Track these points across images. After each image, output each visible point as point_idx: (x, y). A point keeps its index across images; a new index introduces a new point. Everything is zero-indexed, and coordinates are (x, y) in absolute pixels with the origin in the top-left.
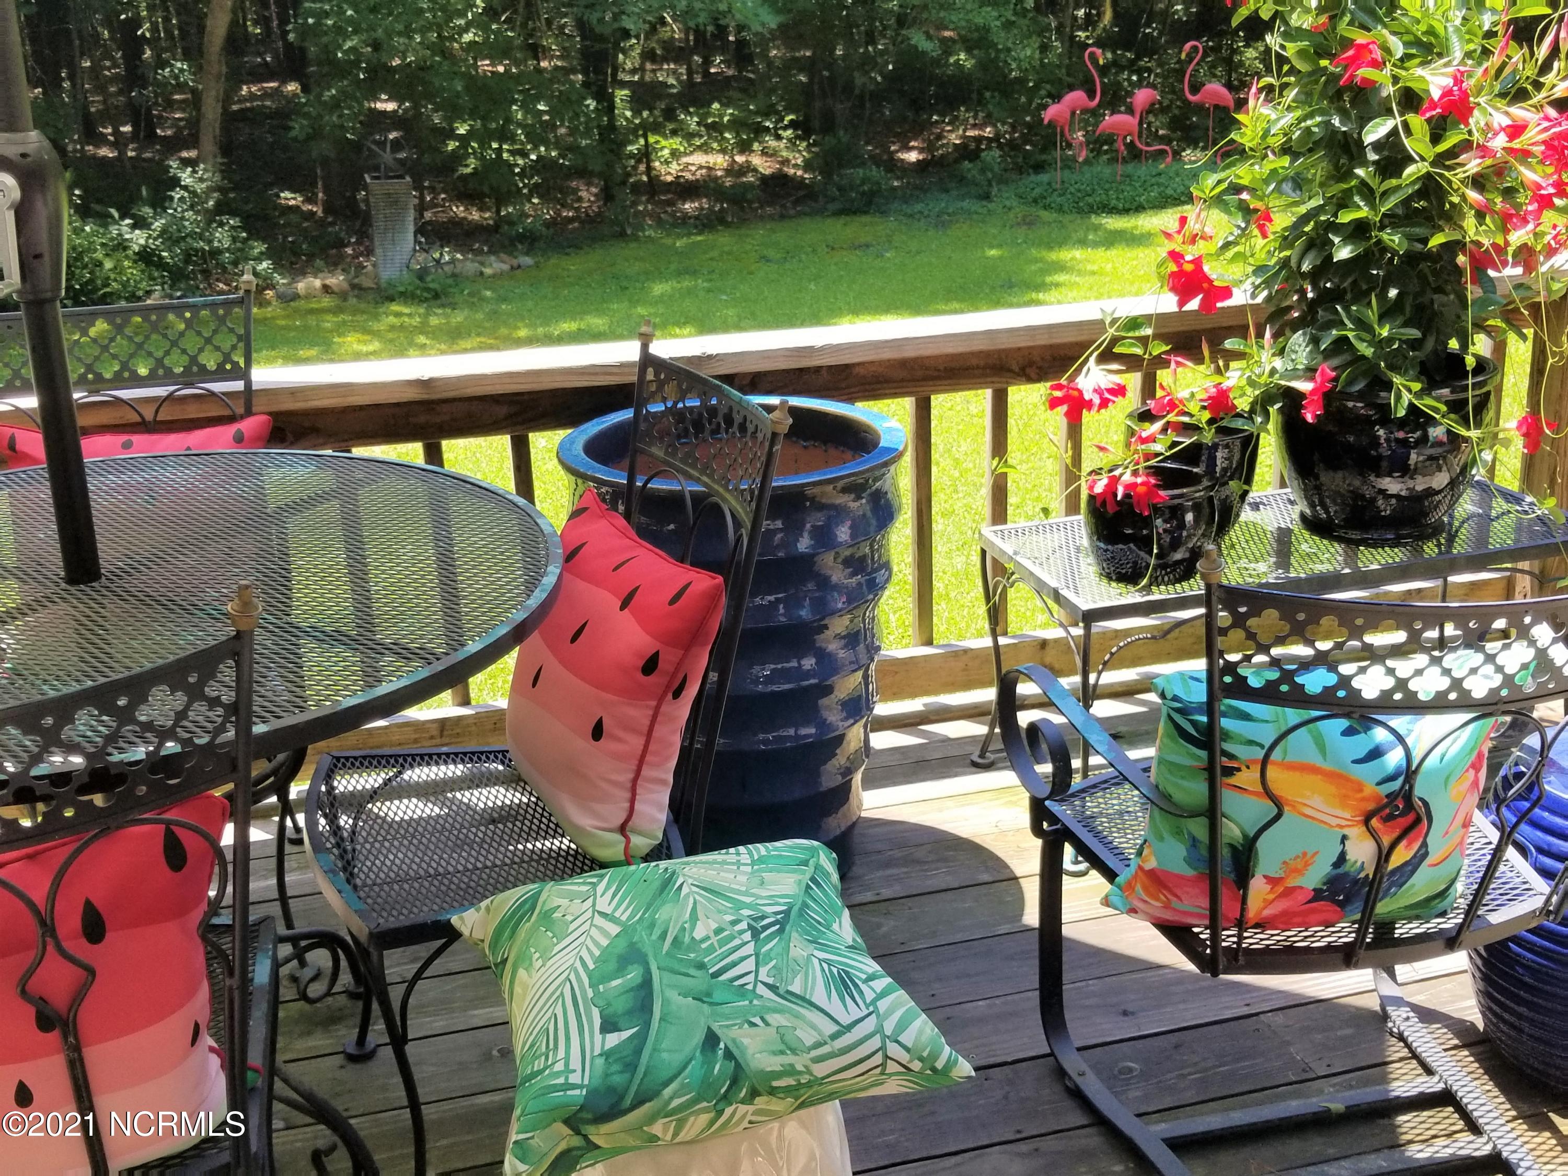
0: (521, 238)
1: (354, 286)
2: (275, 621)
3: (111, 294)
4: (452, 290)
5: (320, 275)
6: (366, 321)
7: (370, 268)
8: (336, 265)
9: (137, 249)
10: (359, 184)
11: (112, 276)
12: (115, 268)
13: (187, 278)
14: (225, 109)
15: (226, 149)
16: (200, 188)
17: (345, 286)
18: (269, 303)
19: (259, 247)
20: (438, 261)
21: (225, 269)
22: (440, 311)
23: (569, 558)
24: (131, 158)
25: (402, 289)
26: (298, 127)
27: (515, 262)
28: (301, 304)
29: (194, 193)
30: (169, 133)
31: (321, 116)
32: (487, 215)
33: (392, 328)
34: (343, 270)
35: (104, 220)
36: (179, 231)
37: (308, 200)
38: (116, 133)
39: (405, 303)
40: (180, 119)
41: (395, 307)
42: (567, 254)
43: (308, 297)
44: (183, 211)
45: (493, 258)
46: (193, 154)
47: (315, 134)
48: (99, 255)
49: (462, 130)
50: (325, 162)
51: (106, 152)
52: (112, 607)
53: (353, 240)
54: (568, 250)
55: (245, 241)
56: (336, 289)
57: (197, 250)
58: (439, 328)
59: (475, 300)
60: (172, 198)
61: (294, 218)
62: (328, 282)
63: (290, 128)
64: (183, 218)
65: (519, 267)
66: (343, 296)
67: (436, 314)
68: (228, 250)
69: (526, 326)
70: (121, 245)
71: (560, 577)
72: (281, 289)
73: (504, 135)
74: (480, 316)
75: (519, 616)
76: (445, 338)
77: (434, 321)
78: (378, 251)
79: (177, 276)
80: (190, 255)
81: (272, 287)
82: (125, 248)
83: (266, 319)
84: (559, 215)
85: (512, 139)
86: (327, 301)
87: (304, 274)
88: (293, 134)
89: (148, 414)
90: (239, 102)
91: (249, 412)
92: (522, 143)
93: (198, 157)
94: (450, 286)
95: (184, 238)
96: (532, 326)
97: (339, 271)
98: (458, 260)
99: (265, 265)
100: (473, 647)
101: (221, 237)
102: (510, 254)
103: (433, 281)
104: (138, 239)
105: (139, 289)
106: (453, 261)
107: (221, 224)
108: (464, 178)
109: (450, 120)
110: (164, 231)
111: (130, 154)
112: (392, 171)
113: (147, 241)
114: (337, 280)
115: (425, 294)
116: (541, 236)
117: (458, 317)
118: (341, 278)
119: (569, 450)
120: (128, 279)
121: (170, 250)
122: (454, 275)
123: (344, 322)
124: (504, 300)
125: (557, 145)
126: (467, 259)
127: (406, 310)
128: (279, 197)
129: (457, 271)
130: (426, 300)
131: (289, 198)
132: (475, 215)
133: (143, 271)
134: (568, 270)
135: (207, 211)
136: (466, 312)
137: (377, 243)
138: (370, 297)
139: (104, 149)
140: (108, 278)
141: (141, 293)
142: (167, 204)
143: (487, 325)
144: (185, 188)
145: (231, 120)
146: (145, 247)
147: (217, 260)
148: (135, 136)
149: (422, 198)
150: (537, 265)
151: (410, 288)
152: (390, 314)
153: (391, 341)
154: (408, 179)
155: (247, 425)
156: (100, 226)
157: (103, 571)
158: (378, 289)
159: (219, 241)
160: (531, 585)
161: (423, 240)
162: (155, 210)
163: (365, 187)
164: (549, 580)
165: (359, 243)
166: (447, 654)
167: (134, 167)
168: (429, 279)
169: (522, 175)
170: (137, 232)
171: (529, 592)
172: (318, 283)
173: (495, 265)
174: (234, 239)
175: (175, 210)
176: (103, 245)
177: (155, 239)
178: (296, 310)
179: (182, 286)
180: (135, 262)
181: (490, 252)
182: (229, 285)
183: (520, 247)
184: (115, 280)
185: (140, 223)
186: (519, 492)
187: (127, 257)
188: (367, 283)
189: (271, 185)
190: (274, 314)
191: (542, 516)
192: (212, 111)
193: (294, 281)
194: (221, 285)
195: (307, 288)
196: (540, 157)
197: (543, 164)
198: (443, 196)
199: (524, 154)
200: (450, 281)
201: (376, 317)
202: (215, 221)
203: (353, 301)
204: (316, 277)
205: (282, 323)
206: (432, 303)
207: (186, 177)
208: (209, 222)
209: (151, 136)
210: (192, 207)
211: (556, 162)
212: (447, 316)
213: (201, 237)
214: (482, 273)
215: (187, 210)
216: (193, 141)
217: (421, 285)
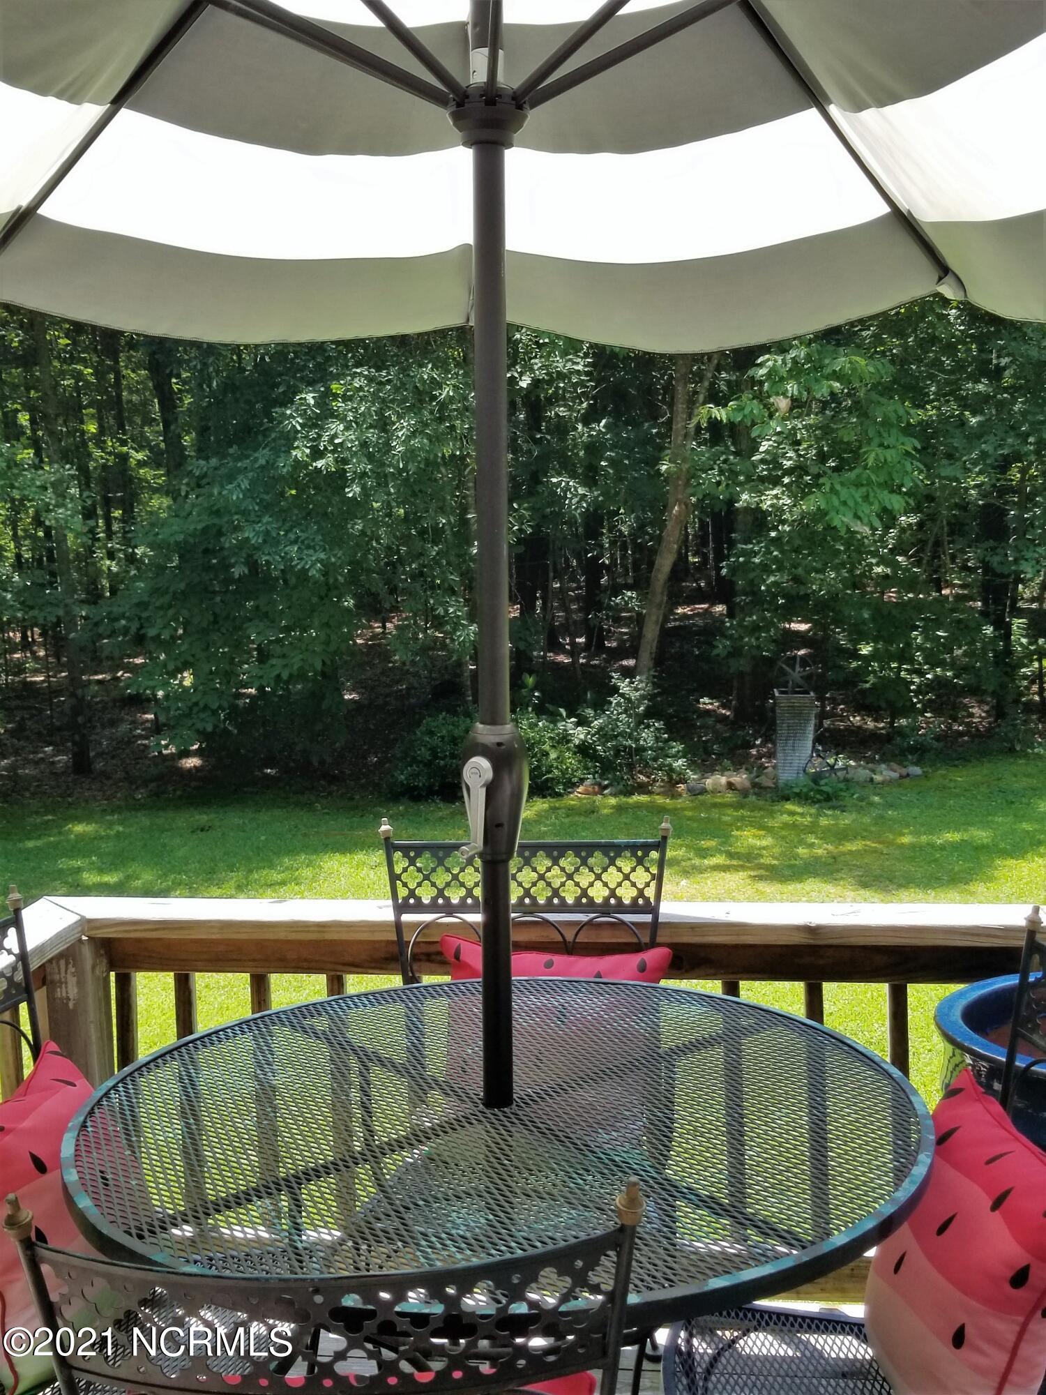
0: (913, 750)
1: (755, 785)
2: (655, 1175)
3: (552, 779)
4: (843, 794)
5: (726, 773)
6: (762, 817)
7: (770, 769)
8: (741, 764)
9: (577, 742)
10: (768, 694)
11: (555, 764)
12: (558, 758)
13: (615, 769)
14: (662, 627)
15: (659, 660)
16: (634, 695)
17: (747, 784)
18: (680, 795)
19: (677, 747)
20: (832, 767)
21: (647, 765)
22: (829, 812)
23: (941, 1141)
24: (582, 664)
25: (797, 790)
26: (721, 646)
27: (904, 771)
28: (707, 798)
29: (629, 700)
30: (615, 644)
31: (741, 638)
32: (882, 725)
33: (785, 826)
34: (746, 769)
35: (554, 718)
36: (613, 730)
37: (724, 706)
38: (573, 644)
39: (799, 804)
40: (625, 634)
41: (789, 806)
42: (955, 766)
43: (715, 792)
44: (619, 714)
45: (883, 766)
46: (631, 662)
47: (736, 652)
48: (546, 747)
49: (865, 650)
50: (741, 675)
51: (564, 659)
52: (520, 1137)
53: (758, 742)
54: (956, 762)
55: (666, 741)
56: (739, 787)
57: (625, 747)
58: (827, 830)
59: (864, 804)
60: (611, 703)
61: (710, 721)
62: (732, 780)
63: (715, 647)
64: (617, 720)
65: (908, 775)
66: (744, 793)
67: (826, 815)
68: (651, 748)
69: (911, 833)
70: (565, 739)
71: (931, 1167)
72: (692, 783)
73: (904, 656)
74: (867, 820)
75: (886, 1208)
76: (833, 839)
77: (824, 822)
78: (780, 755)
79: (606, 767)
80: (619, 751)
81: (684, 781)
82: (569, 741)
83: (676, 809)
84: (950, 728)
85: (911, 661)
86: (730, 797)
87: (712, 771)
88: (715, 652)
89: (569, 936)
90: (675, 620)
91: (653, 944)
92: (920, 664)
93: (636, 666)
94: (841, 790)
95: (616, 736)
96: (916, 833)
97: (743, 770)
98: (851, 766)
99: (680, 762)
100: (839, 1239)
101: (647, 737)
102: (900, 764)
103: (826, 784)
104: (579, 734)
105: (575, 776)
106: (846, 768)
107: (648, 727)
108: (863, 692)
109: (856, 642)
110: (601, 729)
111: (581, 661)
112: (800, 687)
113: (586, 737)
114: (741, 778)
115: (818, 796)
116: (932, 748)
117: (846, 820)
118: (744, 776)
119: (947, 1015)
120: (567, 768)
121: (603, 745)
122: (846, 780)
123: (742, 818)
124: (891, 806)
125: (953, 665)
126: (860, 766)
127: (799, 810)
128: (699, 702)
129: (849, 776)
130: (819, 801)
131: (706, 703)
132: (871, 724)
133: (580, 762)
134: (956, 781)
135: (637, 715)
136: (854, 816)
137: (779, 749)
138: (769, 795)
139: (562, 656)
140: (552, 766)
141: (575, 780)
142: (606, 708)
143: (873, 829)
144: (622, 695)
145: (666, 635)
146: (584, 741)
147: (641, 756)
148: (587, 647)
149: (823, 706)
150: (926, 775)
151: (805, 790)
152: (785, 813)
153: (783, 838)
154: (812, 694)
155: (651, 956)
156: (551, 722)
157: (515, 1096)
158: (776, 788)
159: (645, 740)
160: (901, 1174)
161: (820, 748)
162: (595, 711)
163: (773, 697)
164: (920, 1171)
165: (763, 745)
166: (812, 1243)
167: (584, 672)
168: (822, 782)
169: (918, 692)
170: (579, 728)
171: (897, 1185)
172: (723, 780)
173: (885, 773)
174: (657, 739)
175: (612, 713)
176: (551, 738)
177: (593, 735)
178: (703, 804)
179: (610, 776)
180: (575, 753)
181: (882, 761)
182: (648, 777)
183: (910, 757)
184: (557, 768)
185: (582, 722)
186: (894, 1063)
187: (568, 749)
188: (766, 781)
189: (690, 692)
190: (683, 805)
191: (915, 1092)
192: (651, 633)
193: (703, 777)
194: (641, 777)
195: (714, 784)
196: (936, 677)
197: (939, 683)
198: (842, 706)
199: (921, 673)
200: (842, 786)
201: (771, 814)
202: (643, 723)
203: (752, 798)
204: (722, 775)
205: (689, 813)
206: (824, 804)
207: (624, 686)
208: (639, 723)
209: (601, 647)
210: (625, 711)
211: (951, 681)
212: (836, 818)
213: (630, 736)
214: (872, 780)
215: (621, 713)
216: (633, 652)
217: (816, 787)
